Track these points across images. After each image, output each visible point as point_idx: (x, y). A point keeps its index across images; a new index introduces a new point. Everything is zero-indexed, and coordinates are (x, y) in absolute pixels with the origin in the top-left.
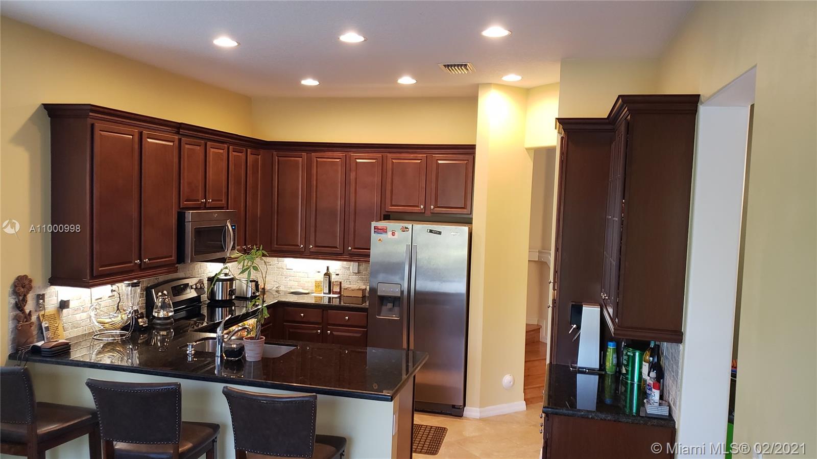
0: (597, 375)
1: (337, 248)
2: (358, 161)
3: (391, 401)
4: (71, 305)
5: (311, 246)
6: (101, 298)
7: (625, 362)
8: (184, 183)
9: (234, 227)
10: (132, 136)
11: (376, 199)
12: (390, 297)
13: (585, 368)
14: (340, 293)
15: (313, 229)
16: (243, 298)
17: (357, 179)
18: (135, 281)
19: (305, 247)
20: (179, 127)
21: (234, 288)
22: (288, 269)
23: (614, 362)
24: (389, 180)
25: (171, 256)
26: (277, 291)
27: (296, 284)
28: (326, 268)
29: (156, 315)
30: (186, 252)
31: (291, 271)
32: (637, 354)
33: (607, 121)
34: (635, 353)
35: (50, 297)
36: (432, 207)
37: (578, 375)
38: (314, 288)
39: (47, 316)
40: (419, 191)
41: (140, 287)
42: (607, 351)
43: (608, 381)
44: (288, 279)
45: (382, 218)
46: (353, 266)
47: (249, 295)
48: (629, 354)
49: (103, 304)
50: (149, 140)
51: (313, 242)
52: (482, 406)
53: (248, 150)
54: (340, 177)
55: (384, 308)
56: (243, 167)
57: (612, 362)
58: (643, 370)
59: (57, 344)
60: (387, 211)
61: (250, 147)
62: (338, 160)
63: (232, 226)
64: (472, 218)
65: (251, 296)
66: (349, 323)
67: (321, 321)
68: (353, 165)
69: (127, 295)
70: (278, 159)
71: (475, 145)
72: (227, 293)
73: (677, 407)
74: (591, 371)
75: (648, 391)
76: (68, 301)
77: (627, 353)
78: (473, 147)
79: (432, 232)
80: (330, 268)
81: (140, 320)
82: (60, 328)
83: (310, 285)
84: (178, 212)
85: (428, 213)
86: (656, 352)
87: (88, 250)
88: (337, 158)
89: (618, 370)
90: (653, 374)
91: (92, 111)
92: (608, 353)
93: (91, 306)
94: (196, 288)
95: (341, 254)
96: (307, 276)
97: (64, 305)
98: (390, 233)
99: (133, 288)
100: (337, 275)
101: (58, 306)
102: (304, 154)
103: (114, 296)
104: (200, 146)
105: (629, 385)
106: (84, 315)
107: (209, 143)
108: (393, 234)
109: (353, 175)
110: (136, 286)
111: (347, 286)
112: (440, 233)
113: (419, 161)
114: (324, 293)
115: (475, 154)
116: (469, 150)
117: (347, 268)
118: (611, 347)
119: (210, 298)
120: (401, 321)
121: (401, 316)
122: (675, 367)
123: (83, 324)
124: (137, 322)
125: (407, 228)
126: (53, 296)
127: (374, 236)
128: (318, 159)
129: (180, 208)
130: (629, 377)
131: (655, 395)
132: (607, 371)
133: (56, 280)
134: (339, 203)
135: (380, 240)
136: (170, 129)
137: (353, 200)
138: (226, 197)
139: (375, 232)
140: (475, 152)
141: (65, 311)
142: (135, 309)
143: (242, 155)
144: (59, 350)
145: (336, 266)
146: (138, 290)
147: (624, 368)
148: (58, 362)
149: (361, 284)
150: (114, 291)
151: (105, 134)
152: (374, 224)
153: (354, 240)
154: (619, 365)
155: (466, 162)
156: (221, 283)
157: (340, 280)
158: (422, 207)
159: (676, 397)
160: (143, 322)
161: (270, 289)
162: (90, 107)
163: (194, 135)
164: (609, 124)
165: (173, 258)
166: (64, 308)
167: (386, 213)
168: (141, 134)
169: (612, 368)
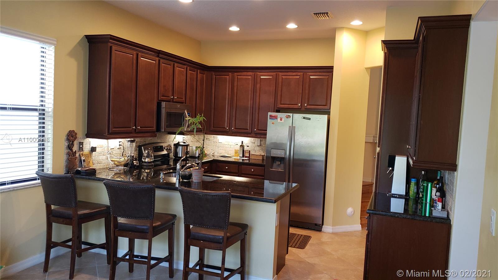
0: (404, 199)
1: (248, 130)
2: (261, 77)
3: (275, 203)
4: (97, 149)
5: (233, 129)
6: (113, 149)
7: (422, 190)
8: (161, 85)
9: (189, 114)
10: (133, 55)
11: (272, 100)
12: (278, 158)
13: (396, 194)
14: (249, 157)
15: (234, 118)
16: (193, 157)
17: (261, 89)
18: (132, 139)
19: (229, 128)
20: (159, 53)
21: (188, 150)
22: (219, 143)
23: (415, 191)
24: (280, 89)
25: (153, 127)
26: (213, 156)
27: (224, 151)
28: (241, 142)
29: (144, 160)
30: (162, 125)
31: (221, 144)
32: (430, 185)
33: (414, 41)
34: (428, 184)
35: (86, 144)
36: (306, 105)
37: (391, 198)
38: (234, 154)
39: (84, 154)
40: (298, 96)
41: (135, 143)
42: (410, 184)
43: (411, 203)
44: (219, 149)
45: (275, 111)
46: (257, 141)
47: (197, 155)
48: (424, 184)
49: (114, 152)
50: (141, 58)
51: (234, 126)
52: (333, 225)
53: (198, 70)
54: (250, 87)
55: (275, 165)
56: (195, 80)
57: (414, 192)
58: (432, 193)
59: (89, 169)
60: (278, 108)
61: (200, 69)
62: (250, 77)
63: (188, 114)
64: (330, 112)
65: (198, 156)
66: (254, 173)
67: (237, 172)
68: (259, 80)
69: (128, 147)
70: (215, 77)
71: (333, 66)
72: (184, 153)
73: (452, 211)
74: (400, 197)
75: (434, 204)
76: (96, 147)
77: (423, 184)
78: (332, 68)
79: (305, 119)
80: (243, 142)
81: (134, 162)
82: (91, 162)
83: (232, 153)
84: (157, 102)
85: (303, 109)
86: (441, 181)
87: (107, 118)
88: (249, 76)
89: (417, 196)
90: (438, 194)
91: (111, 39)
92: (411, 186)
93: (108, 152)
94: (167, 149)
95: (250, 133)
96: (230, 147)
97: (93, 149)
98: (279, 119)
99: (131, 143)
100: (247, 146)
101: (90, 150)
102: (230, 74)
103: (120, 148)
104: (171, 65)
105: (424, 204)
106: (104, 157)
107: (176, 64)
108: (281, 120)
109: (258, 86)
110: (133, 142)
111: (253, 153)
112: (309, 119)
113: (299, 77)
114: (240, 157)
115: (333, 72)
116: (330, 69)
117: (253, 142)
118: (413, 182)
119: (175, 156)
120: (285, 172)
121: (285, 168)
122: (451, 187)
123: (103, 162)
124: (132, 162)
125: (290, 116)
126: (87, 144)
127: (270, 121)
128: (238, 77)
129: (159, 100)
130: (424, 199)
131: (439, 205)
132: (410, 196)
133: (90, 134)
134: (250, 103)
135: (273, 123)
136: (154, 53)
137: (257, 101)
138: (185, 97)
139: (270, 118)
140: (333, 71)
141: (94, 153)
142: (132, 155)
143: (195, 73)
144: (90, 172)
145: (247, 141)
146: (134, 144)
147: (421, 194)
148: (89, 178)
149: (262, 152)
150: (121, 145)
151: (118, 53)
152: (269, 114)
153: (258, 125)
154: (418, 193)
155: (327, 77)
156: (181, 147)
157: (249, 150)
158: (299, 105)
159: (452, 205)
160: (136, 163)
161: (209, 154)
162: (109, 37)
163: (168, 59)
164: (415, 43)
165: (154, 128)
166: (94, 152)
167: (278, 109)
168: (137, 55)
169: (414, 195)
